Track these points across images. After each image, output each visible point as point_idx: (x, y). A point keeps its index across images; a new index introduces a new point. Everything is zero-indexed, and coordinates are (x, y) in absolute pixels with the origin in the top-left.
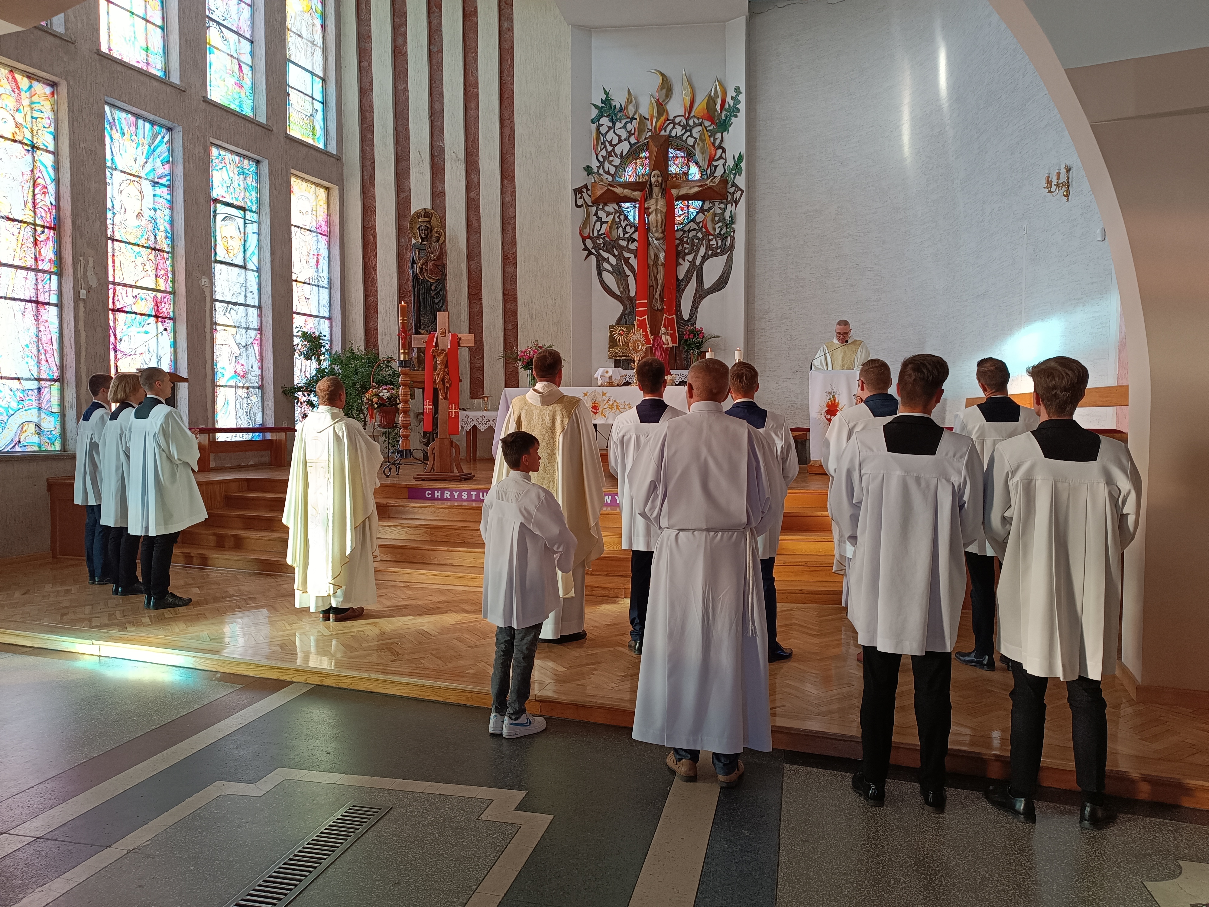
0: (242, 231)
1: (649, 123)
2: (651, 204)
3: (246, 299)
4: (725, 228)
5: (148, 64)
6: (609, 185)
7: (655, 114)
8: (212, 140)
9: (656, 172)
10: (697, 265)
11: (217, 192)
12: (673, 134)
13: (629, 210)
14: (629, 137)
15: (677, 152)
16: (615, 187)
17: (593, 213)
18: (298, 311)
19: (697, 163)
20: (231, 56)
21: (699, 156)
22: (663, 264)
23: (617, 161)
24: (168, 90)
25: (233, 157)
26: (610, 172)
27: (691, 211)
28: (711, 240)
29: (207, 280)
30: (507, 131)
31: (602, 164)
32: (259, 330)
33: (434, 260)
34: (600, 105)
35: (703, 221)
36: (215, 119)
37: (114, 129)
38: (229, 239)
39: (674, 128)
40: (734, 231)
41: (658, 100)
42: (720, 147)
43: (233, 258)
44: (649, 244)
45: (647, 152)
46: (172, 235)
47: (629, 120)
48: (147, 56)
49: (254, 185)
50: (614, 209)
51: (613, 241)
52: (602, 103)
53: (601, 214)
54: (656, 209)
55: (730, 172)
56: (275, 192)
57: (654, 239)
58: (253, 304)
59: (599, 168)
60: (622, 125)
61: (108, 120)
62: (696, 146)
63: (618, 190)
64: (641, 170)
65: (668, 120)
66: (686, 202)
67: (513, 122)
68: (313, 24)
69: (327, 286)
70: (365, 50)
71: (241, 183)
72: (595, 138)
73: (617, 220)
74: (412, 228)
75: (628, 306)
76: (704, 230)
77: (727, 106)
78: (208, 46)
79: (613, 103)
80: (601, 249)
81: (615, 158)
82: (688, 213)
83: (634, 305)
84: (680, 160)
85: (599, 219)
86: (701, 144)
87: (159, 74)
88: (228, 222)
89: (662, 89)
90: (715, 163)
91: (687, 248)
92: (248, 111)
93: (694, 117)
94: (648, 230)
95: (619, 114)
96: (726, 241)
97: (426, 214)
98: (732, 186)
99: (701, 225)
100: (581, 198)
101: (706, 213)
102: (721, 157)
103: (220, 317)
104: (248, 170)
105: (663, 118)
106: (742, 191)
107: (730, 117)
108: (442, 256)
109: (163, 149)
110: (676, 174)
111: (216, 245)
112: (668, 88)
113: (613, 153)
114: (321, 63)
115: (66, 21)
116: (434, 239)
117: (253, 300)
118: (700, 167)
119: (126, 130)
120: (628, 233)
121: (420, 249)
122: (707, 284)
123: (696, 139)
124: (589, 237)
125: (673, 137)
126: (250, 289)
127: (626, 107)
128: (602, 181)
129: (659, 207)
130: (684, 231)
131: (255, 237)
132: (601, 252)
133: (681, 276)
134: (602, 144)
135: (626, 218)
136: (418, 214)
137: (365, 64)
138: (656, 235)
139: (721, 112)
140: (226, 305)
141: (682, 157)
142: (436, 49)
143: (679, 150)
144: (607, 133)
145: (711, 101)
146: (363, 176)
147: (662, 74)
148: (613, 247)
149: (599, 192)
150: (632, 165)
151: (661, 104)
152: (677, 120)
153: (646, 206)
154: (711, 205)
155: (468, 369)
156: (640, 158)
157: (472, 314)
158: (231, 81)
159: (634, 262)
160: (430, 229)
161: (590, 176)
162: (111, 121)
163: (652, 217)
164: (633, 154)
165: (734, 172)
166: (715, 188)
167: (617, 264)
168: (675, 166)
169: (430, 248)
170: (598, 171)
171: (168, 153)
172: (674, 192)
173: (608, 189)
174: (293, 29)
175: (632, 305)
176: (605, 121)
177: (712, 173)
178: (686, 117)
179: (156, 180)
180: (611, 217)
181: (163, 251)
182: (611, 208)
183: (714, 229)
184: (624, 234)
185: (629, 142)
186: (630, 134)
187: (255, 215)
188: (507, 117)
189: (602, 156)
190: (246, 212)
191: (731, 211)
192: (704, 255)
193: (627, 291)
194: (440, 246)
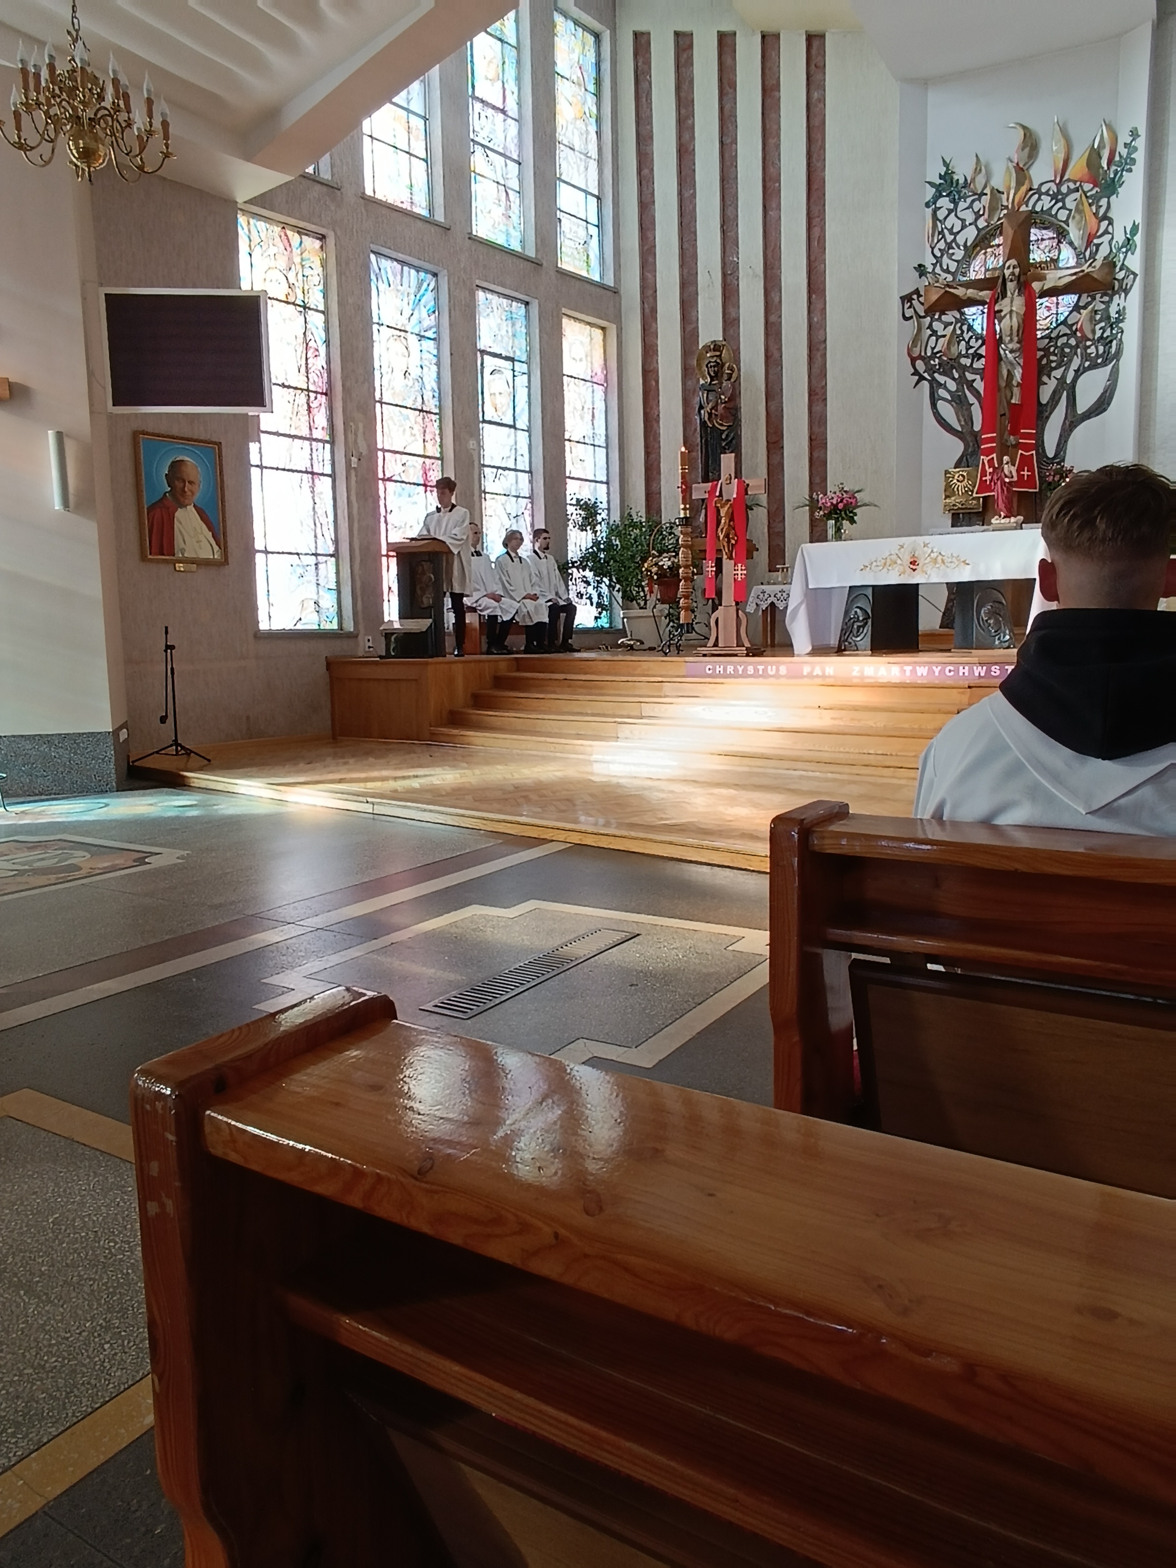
0: (511, 385)
1: (1004, 197)
2: (1004, 305)
3: (516, 464)
4: (1109, 329)
5: (412, 203)
6: (948, 286)
7: (1013, 184)
8: (478, 282)
9: (1013, 262)
10: (1068, 382)
11: (483, 343)
12: (1038, 209)
13: (974, 317)
14: (976, 220)
15: (1044, 232)
16: (956, 288)
17: (927, 325)
18: (572, 476)
19: (1071, 244)
20: (498, 183)
21: (1074, 233)
22: (1019, 384)
23: (959, 254)
24: (433, 229)
25: (501, 299)
26: (950, 269)
27: (1060, 310)
28: (1089, 347)
29: (475, 442)
30: (816, 231)
31: (939, 260)
32: (529, 498)
33: (725, 402)
34: (938, 181)
35: (1077, 323)
36: (481, 257)
37: (380, 279)
38: (497, 394)
39: (1039, 199)
40: (1122, 332)
41: (1018, 164)
42: (1105, 217)
43: (502, 417)
44: (1000, 359)
45: (1001, 238)
46: (440, 394)
47: (977, 197)
48: (411, 194)
49: (524, 330)
50: (954, 317)
51: (951, 359)
52: (940, 179)
53: (937, 326)
54: (1011, 311)
55: (1119, 249)
56: (545, 336)
57: (1007, 352)
58: (523, 469)
59: (934, 265)
60: (967, 205)
61: (374, 271)
62: (1070, 221)
63: (960, 292)
64: (992, 263)
65: (1031, 189)
66: (1054, 299)
67: (823, 219)
68: (587, 132)
69: (604, 445)
70: (647, 154)
71: (510, 330)
72: (931, 225)
73: (959, 332)
74: (699, 365)
75: (971, 444)
76: (1079, 334)
77: (1117, 158)
78: (473, 174)
79: (955, 177)
80: (934, 372)
81: (956, 251)
82: (1057, 314)
83: (979, 442)
84: (1046, 242)
85: (934, 333)
86: (1078, 217)
87: (424, 213)
88: (496, 376)
89: (1023, 149)
90: (1096, 241)
91: (1052, 361)
92: (516, 246)
93: (1069, 180)
94: (1000, 341)
95: (964, 191)
96: (1111, 347)
97: (717, 347)
98: (1121, 269)
99: (1074, 328)
100: (910, 307)
101: (1082, 311)
102: (1106, 232)
103: (489, 484)
104: (517, 314)
105: (1024, 189)
106: (1135, 275)
107: (1122, 175)
108: (734, 397)
109: (429, 298)
110: (1041, 263)
111: (483, 403)
112: (1032, 144)
113: (954, 245)
114: (597, 178)
115: (332, 166)
116: (725, 377)
117: (523, 464)
118: (1075, 249)
119: (391, 279)
120: (972, 347)
121: (708, 391)
122: (1081, 408)
123: (1070, 210)
124: (920, 357)
125: (1037, 213)
126: (519, 453)
127: (973, 180)
128: (937, 282)
129: (1014, 309)
130: (1051, 338)
131: (527, 390)
132: (936, 375)
133: (1044, 399)
134: (939, 233)
135: (970, 328)
136: (707, 348)
137: (645, 172)
138: (1010, 346)
139: (1109, 168)
140: (495, 470)
141: (1049, 239)
142: (729, 141)
143: (1045, 228)
144: (946, 218)
145: (1094, 155)
146: (643, 309)
147: (1024, 128)
148: (953, 367)
149: (934, 297)
150: (981, 257)
151: (1022, 169)
152: (1044, 189)
153: (996, 308)
154: (1089, 299)
155: (766, 535)
156: (992, 247)
157: (771, 468)
158: (498, 212)
159: (979, 385)
160: (720, 366)
161: (923, 277)
162: (378, 271)
163: (1006, 322)
164: (983, 241)
165: (1124, 250)
166: (1095, 276)
167: (957, 389)
168: (1040, 252)
169: (720, 388)
170: (934, 269)
171: (433, 303)
172: (1036, 286)
173: (946, 291)
174: (565, 142)
176: (944, 203)
177: (1093, 256)
178: (1057, 181)
179: (422, 333)
180: (952, 327)
181: (430, 413)
182: (948, 317)
183: (1094, 332)
184: (967, 350)
185: (977, 226)
186: (978, 216)
187: (525, 366)
188: (817, 214)
189: (940, 249)
190: (516, 363)
191: (1119, 305)
192: (1079, 368)
193: (970, 424)
194: (733, 384)
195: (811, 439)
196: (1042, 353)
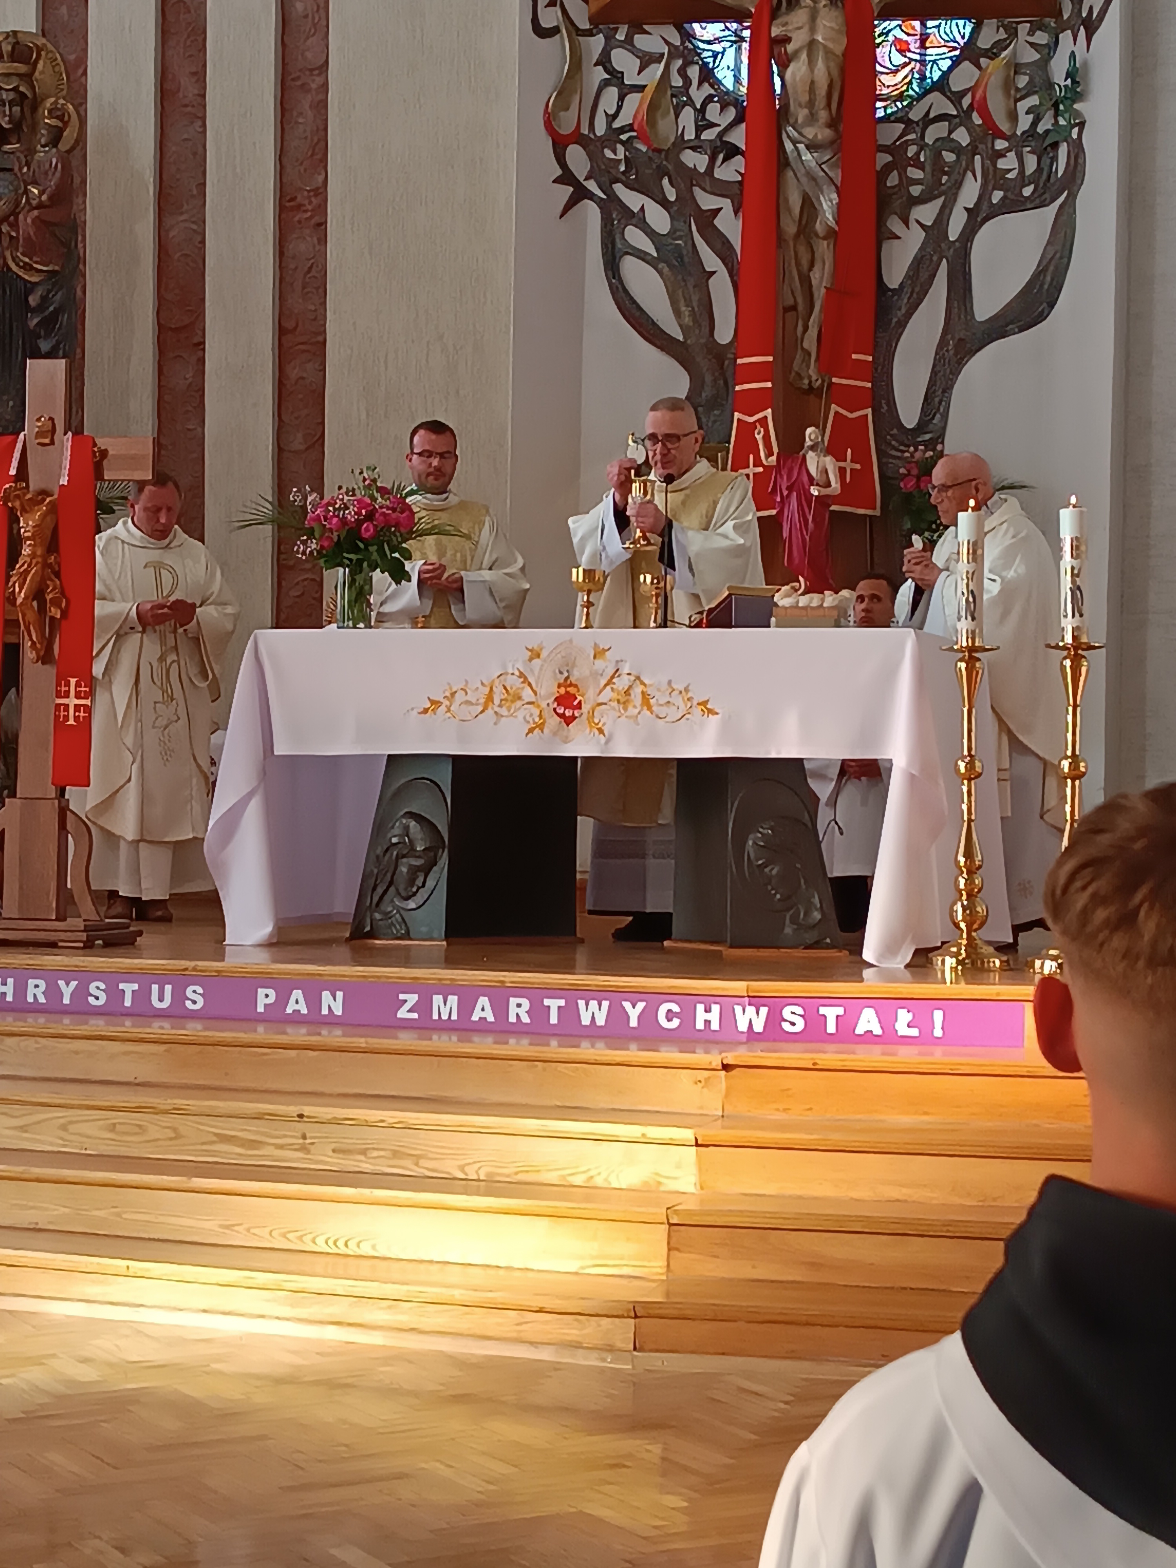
2: (793, 26)
4: (1050, 113)
10: (952, 237)
13: (717, 48)
17: (595, 57)
22: (831, 234)
27: (932, 53)
28: (1001, 154)
33: (40, 206)
35: (972, 89)
40: (1082, 125)
44: (782, 162)
50: (667, 42)
51: (658, 151)
53: (622, 60)
54: (812, 45)
57: (801, 146)
66: (917, 24)
73: (677, 81)
75: (708, 378)
76: (977, 120)
80: (617, 181)
82: (923, 62)
83: (729, 374)
85: (615, 77)
91: (917, 182)
94: (782, 116)
96: (1055, 159)
97: (20, 49)
99: (966, 102)
100: (552, 4)
101: (983, 61)
108: (68, 193)
116: (43, 135)
120: (713, 125)
124: (577, 138)
129: (819, 37)
130: (908, 122)
132: (619, 189)
133: (894, 276)
135: (708, 75)
138: (810, 132)
148: (662, 172)
154: (1002, 34)
157: (167, 398)
159: (730, 226)
160: (28, 102)
163: (797, 70)
167: (673, 231)
169: (28, 164)
175: (723, 374)
180: (657, 70)
183: (1013, 117)
184: (699, 130)
191: (1073, 55)
192: (978, 204)
193: (705, 323)
194: (65, 159)
195: (282, 331)
196: (890, 158)
